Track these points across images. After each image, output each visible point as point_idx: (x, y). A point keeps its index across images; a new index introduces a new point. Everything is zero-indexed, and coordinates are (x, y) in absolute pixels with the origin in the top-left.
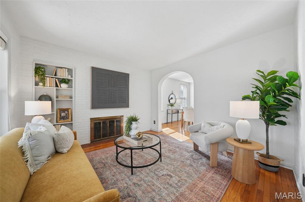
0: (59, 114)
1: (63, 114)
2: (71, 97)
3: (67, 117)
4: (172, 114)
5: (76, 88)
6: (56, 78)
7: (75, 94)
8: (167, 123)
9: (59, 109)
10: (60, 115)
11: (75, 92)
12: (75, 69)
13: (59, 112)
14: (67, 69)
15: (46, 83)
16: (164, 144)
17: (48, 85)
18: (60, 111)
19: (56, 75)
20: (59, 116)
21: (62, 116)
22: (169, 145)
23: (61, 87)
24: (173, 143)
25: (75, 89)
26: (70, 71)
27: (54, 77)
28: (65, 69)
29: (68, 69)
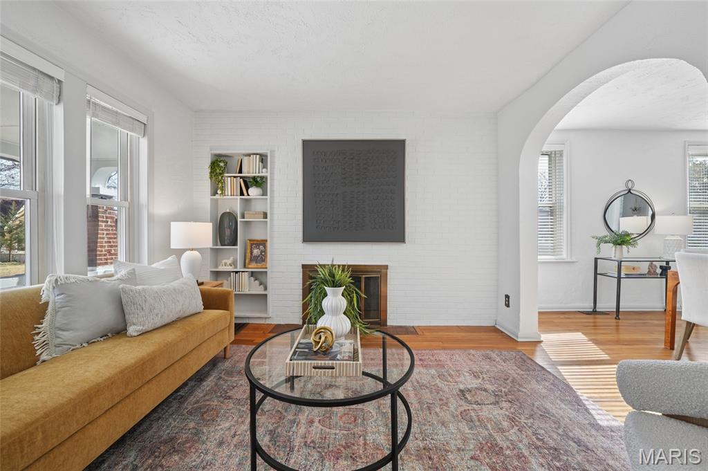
0: (249, 251)
1: (256, 252)
2: (265, 216)
3: (262, 258)
4: (619, 278)
5: (276, 194)
6: (241, 177)
7: (272, 208)
8: (594, 312)
9: (250, 240)
10: (251, 253)
11: (272, 203)
12: (272, 152)
13: (249, 247)
14: (258, 156)
15: (226, 189)
16: (492, 399)
17: (229, 194)
18: (252, 245)
19: (240, 172)
20: (248, 254)
21: (253, 254)
22: (512, 420)
23: (248, 195)
24: (545, 415)
25: (272, 197)
26: (263, 158)
27: (238, 177)
28: (255, 156)
29: (261, 155)
